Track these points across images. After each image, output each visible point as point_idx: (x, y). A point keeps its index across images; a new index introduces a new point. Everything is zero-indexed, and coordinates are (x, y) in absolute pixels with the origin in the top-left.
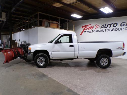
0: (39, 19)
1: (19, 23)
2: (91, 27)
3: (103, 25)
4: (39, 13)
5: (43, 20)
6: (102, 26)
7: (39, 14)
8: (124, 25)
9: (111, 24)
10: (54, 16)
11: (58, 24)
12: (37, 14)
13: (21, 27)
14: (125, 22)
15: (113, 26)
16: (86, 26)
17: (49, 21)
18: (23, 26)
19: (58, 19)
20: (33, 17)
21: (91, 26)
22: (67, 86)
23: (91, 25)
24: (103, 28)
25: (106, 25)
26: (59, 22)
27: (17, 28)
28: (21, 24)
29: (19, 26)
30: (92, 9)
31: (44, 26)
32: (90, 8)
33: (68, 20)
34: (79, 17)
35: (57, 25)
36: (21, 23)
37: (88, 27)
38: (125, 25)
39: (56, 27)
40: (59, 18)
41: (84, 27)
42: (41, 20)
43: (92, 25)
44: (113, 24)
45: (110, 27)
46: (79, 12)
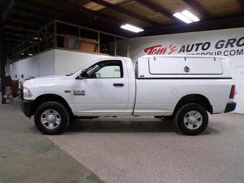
0: (56, 34)
1: (21, 42)
2: (162, 51)
3: (184, 47)
4: (56, 21)
5: (64, 36)
6: (182, 49)
7: (57, 23)
8: (222, 45)
9: (198, 45)
10: (88, 29)
11: (97, 45)
12: (53, 24)
13: (25, 49)
14: (223, 41)
15: (203, 49)
16: (152, 48)
17: (78, 39)
18: (29, 48)
19: (96, 33)
20: (46, 30)
21: (161, 48)
22: (90, 168)
23: (161, 46)
24: (184, 52)
25: (189, 46)
26: (97, 41)
27: (18, 53)
28: (26, 43)
29: (22, 48)
30: (161, 15)
31: (67, 48)
32: (156, 12)
33: (116, 36)
34: (136, 30)
35: (94, 46)
36: (25, 41)
37: (156, 50)
38: (224, 46)
39: (93, 50)
40: (99, 32)
41: (149, 51)
42: (62, 35)
43: (163, 47)
44: (201, 44)
45: (196, 50)
46: (137, 20)
